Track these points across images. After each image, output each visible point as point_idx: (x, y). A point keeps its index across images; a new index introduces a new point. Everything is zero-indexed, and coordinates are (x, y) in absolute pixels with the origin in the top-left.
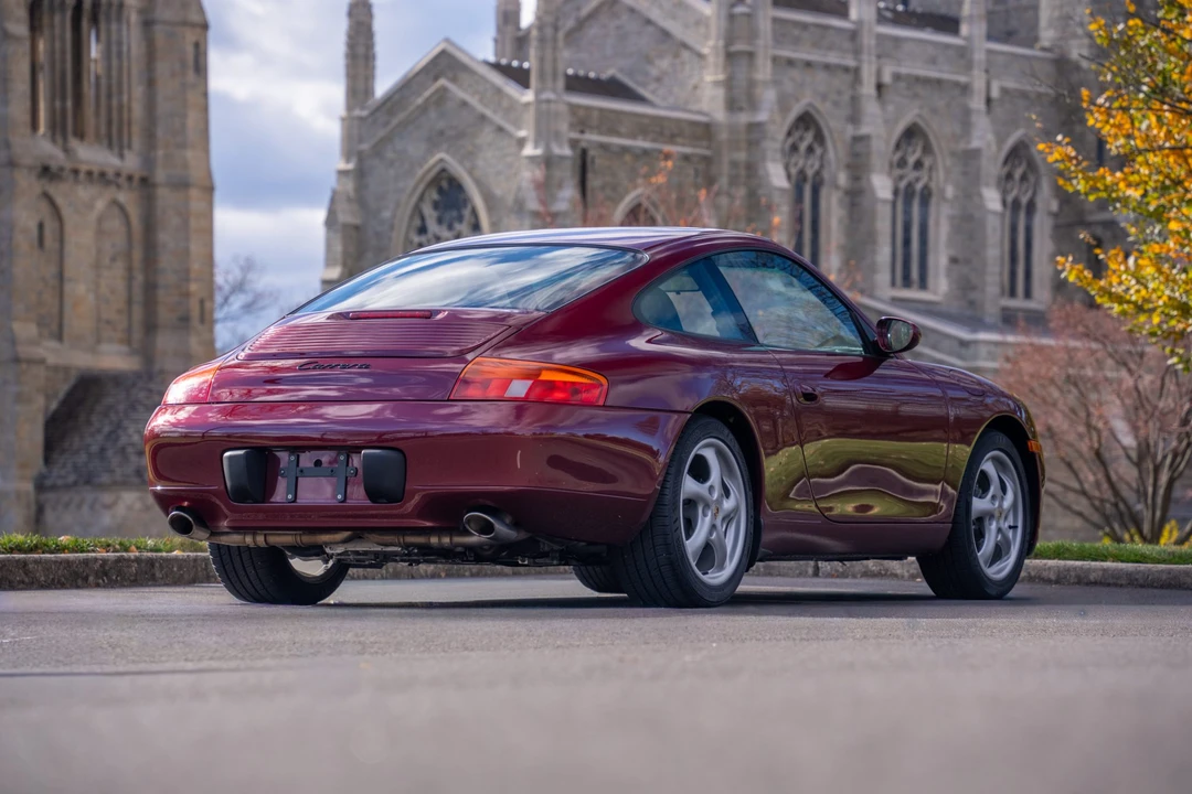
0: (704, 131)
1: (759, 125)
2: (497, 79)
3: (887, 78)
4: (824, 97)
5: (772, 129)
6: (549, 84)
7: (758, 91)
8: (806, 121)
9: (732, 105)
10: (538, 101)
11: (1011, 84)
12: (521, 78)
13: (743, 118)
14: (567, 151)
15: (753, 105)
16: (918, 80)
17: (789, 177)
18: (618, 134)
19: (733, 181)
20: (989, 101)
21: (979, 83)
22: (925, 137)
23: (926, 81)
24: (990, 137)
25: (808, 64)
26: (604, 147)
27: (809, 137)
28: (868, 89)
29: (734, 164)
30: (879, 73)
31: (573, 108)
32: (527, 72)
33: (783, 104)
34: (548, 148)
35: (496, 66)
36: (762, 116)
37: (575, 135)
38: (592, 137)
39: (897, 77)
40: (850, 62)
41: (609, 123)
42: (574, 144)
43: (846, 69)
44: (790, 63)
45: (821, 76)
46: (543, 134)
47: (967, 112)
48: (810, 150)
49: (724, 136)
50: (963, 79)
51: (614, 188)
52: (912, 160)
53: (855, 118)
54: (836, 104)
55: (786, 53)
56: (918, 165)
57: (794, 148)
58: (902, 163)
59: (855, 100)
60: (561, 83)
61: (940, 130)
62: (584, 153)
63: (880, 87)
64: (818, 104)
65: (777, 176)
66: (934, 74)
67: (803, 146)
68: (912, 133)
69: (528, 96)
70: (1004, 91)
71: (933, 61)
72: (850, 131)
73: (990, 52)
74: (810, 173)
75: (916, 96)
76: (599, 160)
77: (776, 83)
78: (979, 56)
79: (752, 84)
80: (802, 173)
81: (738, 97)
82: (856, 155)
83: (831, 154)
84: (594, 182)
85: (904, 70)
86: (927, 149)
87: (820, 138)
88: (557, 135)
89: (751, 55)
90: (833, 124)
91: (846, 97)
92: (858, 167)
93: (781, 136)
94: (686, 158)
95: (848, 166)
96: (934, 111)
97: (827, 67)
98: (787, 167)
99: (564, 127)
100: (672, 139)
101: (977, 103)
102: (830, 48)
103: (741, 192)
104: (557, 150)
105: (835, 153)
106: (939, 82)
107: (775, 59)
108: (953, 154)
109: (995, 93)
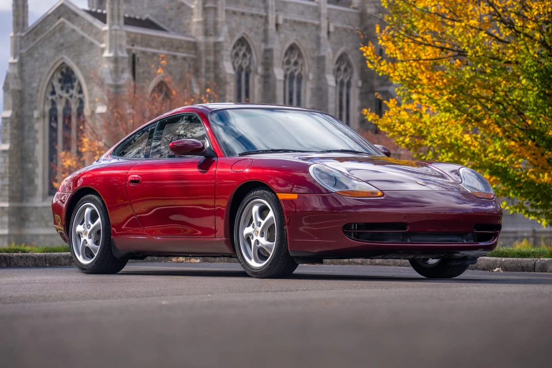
0: (194, 46)
1: (220, 43)
2: (89, 18)
3: (281, 21)
4: (251, 30)
5: (226, 45)
6: (116, 21)
7: (219, 26)
8: (242, 41)
9: (206, 33)
10: (111, 30)
11: (339, 25)
12: (102, 18)
13: (212, 40)
14: (126, 55)
15: (217, 33)
16: (295, 22)
17: (234, 68)
18: (150, 46)
19: (207, 70)
20: (329, 33)
21: (324, 25)
22: (299, 49)
23: (299, 23)
24: (329, 50)
25: (243, 14)
26: (143, 53)
27: (244, 49)
28: (271, 26)
29: (208, 62)
30: (277, 18)
31: (129, 34)
32: (105, 15)
33: (231, 33)
34: (116, 53)
35: (90, 12)
36: (221, 39)
37: (130, 47)
38: (137, 48)
39: (285, 21)
40: (263, 13)
41: (146, 41)
42: (129, 51)
43: (261, 17)
44: (234, 13)
45: (249, 19)
46: (113, 46)
47: (318, 38)
48: (244, 55)
49: (202, 48)
50: (316, 22)
51: (149, 73)
52: (293, 61)
53: (265, 40)
54: (256, 33)
55: (232, 8)
56: (296, 63)
57: (237, 54)
58: (288, 62)
59: (266, 31)
60: (122, 21)
61: (306, 46)
62: (134, 56)
63: (277, 25)
64: (248, 33)
65: (228, 68)
66: (303, 20)
67: (241, 54)
68: (292, 48)
69: (106, 28)
70: (336, 28)
71: (302, 13)
72: (263, 46)
73: (329, 9)
74: (244, 66)
75: (294, 30)
76: (141, 59)
77: (228, 22)
78: (324, 11)
79: (216, 23)
80: (240, 66)
81: (210, 29)
82: (266, 58)
83: (254, 58)
84: (139, 70)
85: (288, 18)
86: (300, 56)
87: (249, 50)
88: (121, 47)
89: (215, 9)
90: (255, 43)
91: (261, 30)
92: (268, 64)
93: (230, 48)
94: (184, 59)
95: (263, 64)
96: (303, 38)
97: (252, 15)
98: (233, 64)
99: (124, 43)
100: (177, 49)
101: (324, 34)
102: (253, 6)
103: (212, 75)
104: (120, 54)
105: (257, 57)
106: (305, 23)
107: (227, 11)
108: (312, 58)
109: (332, 29)
